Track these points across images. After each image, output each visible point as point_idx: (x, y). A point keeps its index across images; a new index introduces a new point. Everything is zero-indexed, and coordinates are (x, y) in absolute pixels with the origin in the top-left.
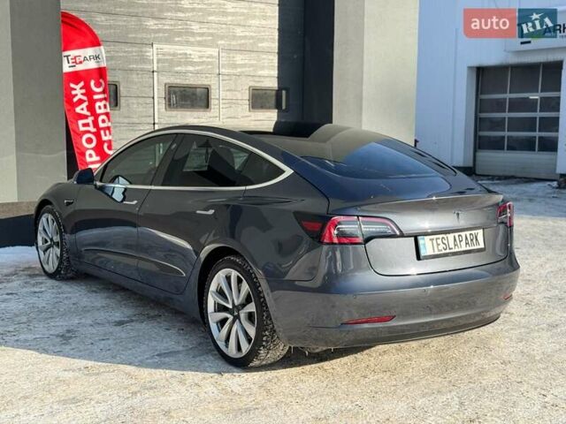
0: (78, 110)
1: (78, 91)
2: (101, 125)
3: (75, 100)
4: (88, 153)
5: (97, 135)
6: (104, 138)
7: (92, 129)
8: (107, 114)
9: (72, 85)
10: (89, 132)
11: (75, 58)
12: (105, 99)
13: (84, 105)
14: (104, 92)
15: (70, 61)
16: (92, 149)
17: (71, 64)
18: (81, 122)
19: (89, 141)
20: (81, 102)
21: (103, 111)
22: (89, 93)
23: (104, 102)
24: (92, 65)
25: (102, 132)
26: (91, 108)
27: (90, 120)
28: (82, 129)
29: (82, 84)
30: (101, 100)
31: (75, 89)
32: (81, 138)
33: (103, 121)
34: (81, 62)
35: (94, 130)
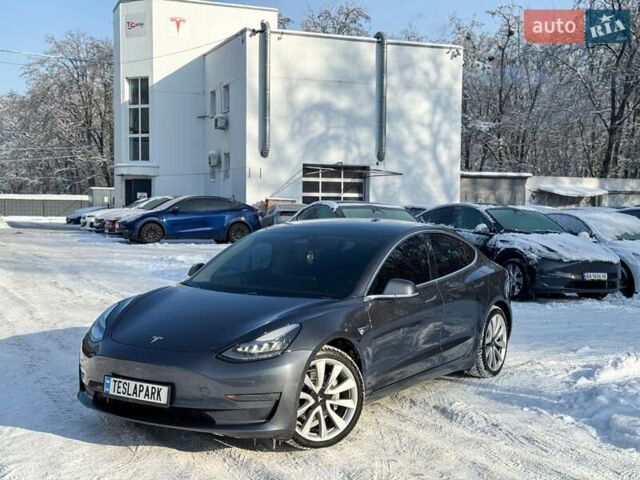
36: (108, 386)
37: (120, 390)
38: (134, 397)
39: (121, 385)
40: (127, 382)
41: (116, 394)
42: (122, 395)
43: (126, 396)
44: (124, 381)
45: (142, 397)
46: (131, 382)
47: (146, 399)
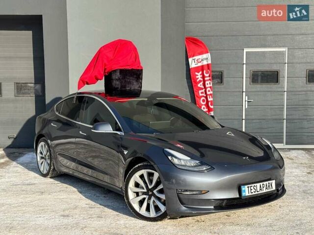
0: (199, 85)
1: (199, 76)
2: (208, 93)
3: (198, 80)
4: (203, 107)
5: (206, 97)
6: (209, 100)
7: (204, 95)
8: (210, 87)
9: (197, 73)
10: (203, 96)
11: (198, 60)
12: (210, 80)
13: (201, 83)
14: (209, 76)
15: (196, 62)
16: (205, 105)
17: (196, 63)
18: (200, 92)
19: (203, 101)
20: (200, 81)
21: (209, 86)
22: (203, 77)
23: (209, 81)
24: (205, 63)
25: (208, 97)
26: (204, 84)
27: (203, 91)
28: (201, 95)
29: (201, 73)
30: (208, 80)
31: (198, 75)
32: (200, 99)
33: (209, 91)
34: (200, 62)
35: (205, 95)
36: (245, 191)
37: (252, 191)
38: (261, 192)
39: (252, 188)
40: (255, 185)
41: (250, 194)
42: (254, 193)
43: (256, 193)
44: (253, 185)
45: (265, 191)
46: (257, 184)
47: (267, 191)
